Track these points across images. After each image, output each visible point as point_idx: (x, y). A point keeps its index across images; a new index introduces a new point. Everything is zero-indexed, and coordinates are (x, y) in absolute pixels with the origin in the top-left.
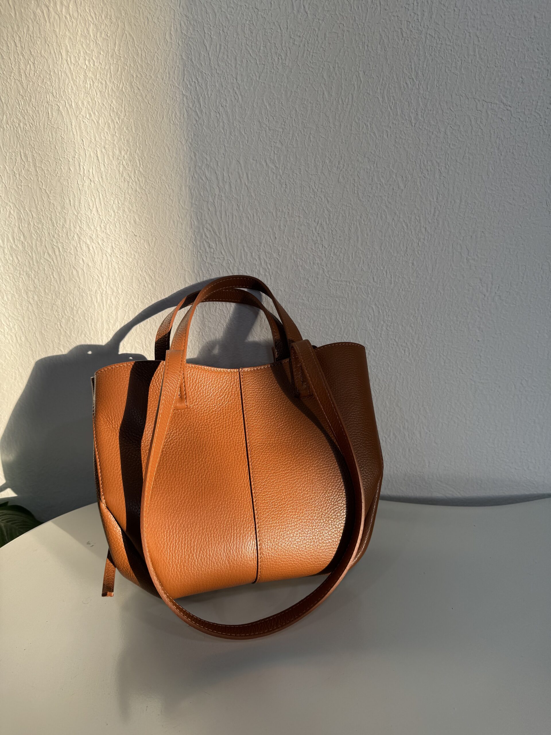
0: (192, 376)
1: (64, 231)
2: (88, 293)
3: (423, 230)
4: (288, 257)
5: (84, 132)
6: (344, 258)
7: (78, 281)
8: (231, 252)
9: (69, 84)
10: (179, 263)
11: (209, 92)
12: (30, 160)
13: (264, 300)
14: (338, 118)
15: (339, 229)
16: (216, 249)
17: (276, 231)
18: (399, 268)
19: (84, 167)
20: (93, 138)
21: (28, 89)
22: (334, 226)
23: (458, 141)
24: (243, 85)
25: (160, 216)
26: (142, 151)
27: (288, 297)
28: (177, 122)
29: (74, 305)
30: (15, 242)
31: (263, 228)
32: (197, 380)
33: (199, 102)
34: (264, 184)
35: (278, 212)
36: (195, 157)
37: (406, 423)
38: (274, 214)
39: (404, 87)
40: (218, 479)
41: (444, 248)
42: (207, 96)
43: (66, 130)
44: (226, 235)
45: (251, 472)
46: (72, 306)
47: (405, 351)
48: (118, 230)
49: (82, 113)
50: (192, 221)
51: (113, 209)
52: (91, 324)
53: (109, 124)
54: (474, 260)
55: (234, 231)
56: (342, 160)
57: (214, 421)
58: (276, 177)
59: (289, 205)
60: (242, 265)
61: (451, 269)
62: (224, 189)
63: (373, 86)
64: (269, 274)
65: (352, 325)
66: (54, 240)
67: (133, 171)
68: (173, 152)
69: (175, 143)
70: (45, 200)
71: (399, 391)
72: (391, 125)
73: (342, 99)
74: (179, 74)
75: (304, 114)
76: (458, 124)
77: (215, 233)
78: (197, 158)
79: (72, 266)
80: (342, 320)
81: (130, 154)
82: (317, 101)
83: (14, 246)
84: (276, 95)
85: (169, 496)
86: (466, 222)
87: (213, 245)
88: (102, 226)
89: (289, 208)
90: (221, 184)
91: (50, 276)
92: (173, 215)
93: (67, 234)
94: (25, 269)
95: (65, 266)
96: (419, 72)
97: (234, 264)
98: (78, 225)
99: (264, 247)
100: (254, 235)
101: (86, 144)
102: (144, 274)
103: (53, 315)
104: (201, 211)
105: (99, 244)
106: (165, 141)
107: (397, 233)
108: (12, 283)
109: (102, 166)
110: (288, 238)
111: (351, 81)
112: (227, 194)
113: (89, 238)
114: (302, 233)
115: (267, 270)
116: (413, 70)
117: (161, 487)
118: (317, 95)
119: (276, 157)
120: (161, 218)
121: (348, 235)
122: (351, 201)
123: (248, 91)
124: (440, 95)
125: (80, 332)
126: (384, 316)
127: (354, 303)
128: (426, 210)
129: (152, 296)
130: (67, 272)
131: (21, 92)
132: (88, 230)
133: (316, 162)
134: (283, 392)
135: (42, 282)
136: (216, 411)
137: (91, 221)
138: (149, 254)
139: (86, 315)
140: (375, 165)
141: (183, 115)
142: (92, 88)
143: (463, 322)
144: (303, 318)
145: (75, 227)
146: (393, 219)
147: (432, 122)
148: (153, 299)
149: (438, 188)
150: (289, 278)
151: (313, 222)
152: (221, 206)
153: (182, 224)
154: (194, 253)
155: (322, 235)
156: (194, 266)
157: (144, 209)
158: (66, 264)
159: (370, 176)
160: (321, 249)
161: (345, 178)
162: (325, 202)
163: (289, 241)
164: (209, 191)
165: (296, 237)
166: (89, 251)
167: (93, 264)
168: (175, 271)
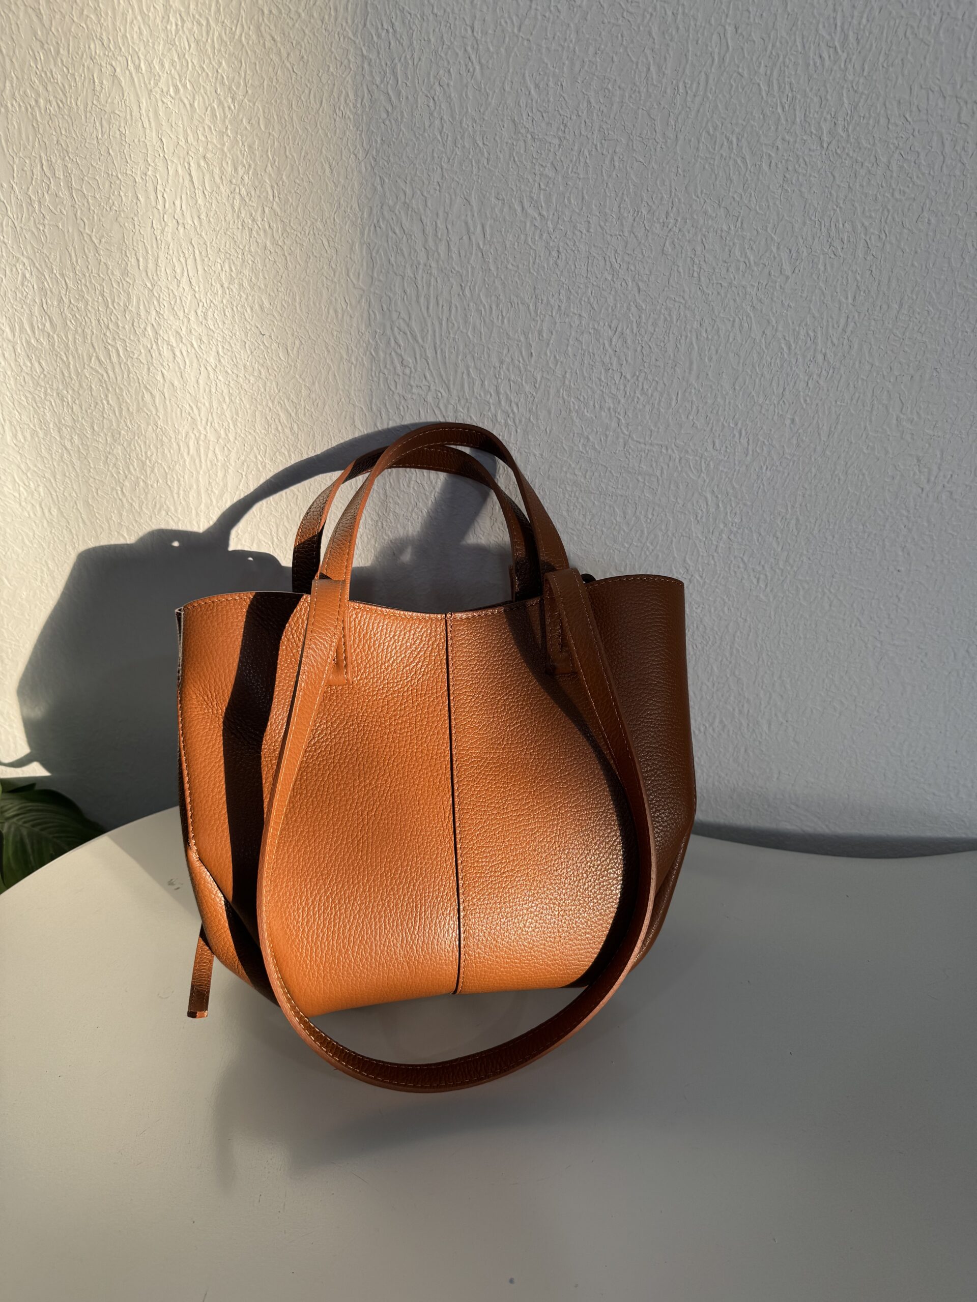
0: (359, 624)
1: (128, 318)
2: (173, 436)
3: (820, 358)
4: (552, 391)
5: (164, 124)
6: (660, 401)
7: (154, 413)
8: (444, 377)
9: (135, 22)
10: (343, 391)
11: (415, 54)
12: (60, 174)
13: (501, 471)
14: (673, 123)
15: (657, 345)
16: (416, 370)
17: (533, 341)
18: (764, 427)
19: (165, 195)
20: (181, 137)
21: (53, 29)
22: (646, 338)
23: (911, 185)
24: (486, 42)
25: (309, 298)
26: (279, 168)
27: (547, 468)
28: (348, 113)
29: (147, 457)
30: (34, 332)
31: (507, 334)
32: (367, 633)
33: (394, 73)
34: (516, 247)
35: (539, 304)
36: (382, 187)
37: (746, 705)
38: (531, 307)
39: (815, 64)
40: (396, 820)
41: (857, 395)
42: (410, 62)
43: (129, 117)
44: (435, 344)
45: (457, 810)
46: (144, 459)
47: (758, 579)
48: (230, 322)
49: (160, 84)
50: (371, 313)
51: (221, 280)
52: (178, 494)
53: (213, 109)
54: (911, 421)
55: (452, 335)
56: (674, 209)
57: (394, 711)
58: (541, 236)
59: (563, 292)
60: (463, 402)
61: (864, 436)
62: (436, 254)
63: (752, 59)
64: (514, 424)
65: (663, 527)
66: (108, 334)
67: (260, 209)
68: (339, 174)
69: (344, 158)
70: (91, 255)
71: (740, 649)
72: (779, 143)
73: (684, 82)
74: (355, 12)
75: (605, 110)
76: (917, 149)
77: (415, 338)
78: (387, 190)
79: (142, 386)
80: (646, 516)
81: (256, 174)
82: (634, 84)
83: (33, 341)
84: (551, 68)
85: (310, 845)
86: (906, 349)
87: (410, 360)
88: (199, 313)
89: (561, 297)
90: (431, 243)
91: (101, 401)
92: (335, 298)
93: (133, 325)
94: (54, 385)
95: (129, 384)
96: (851, 34)
97: (448, 400)
98: (153, 308)
99: (508, 370)
100: (490, 346)
101: (168, 149)
102: (277, 408)
103: (109, 473)
104: (389, 293)
105: (192, 345)
106: (324, 151)
107: (769, 360)
108: (31, 409)
109: (199, 194)
110: (555, 357)
111: (707, 46)
112: (441, 263)
113: (174, 334)
114: (584, 347)
115: (511, 415)
116: (839, 29)
117: (295, 829)
118: (635, 72)
119: (542, 197)
120: (312, 303)
121: (672, 356)
122: (684, 291)
123: (495, 56)
124: (886, 86)
125: (158, 506)
126: (726, 514)
127: (672, 487)
128: (830, 320)
129: (292, 449)
130: (134, 396)
131: (39, 33)
132: (172, 318)
133: (622, 210)
134: (525, 661)
135: (86, 411)
136: (399, 692)
137: (178, 300)
138: (287, 370)
139: (169, 477)
140: (739, 224)
141: (362, 101)
142: (180, 32)
143: (875, 534)
144: (572, 507)
145: (148, 312)
146: (764, 332)
147: (864, 142)
148: (292, 455)
149: (858, 278)
150: (550, 432)
151: (606, 327)
152: (429, 285)
153: (351, 316)
154: (373, 374)
155: (622, 353)
156: (372, 398)
157: (279, 284)
158: (132, 380)
159: (725, 245)
160: (617, 382)
161: (677, 246)
162: (632, 290)
163: (556, 361)
164: (406, 256)
165: (571, 355)
166: (174, 358)
167: (182, 383)
168: (336, 406)
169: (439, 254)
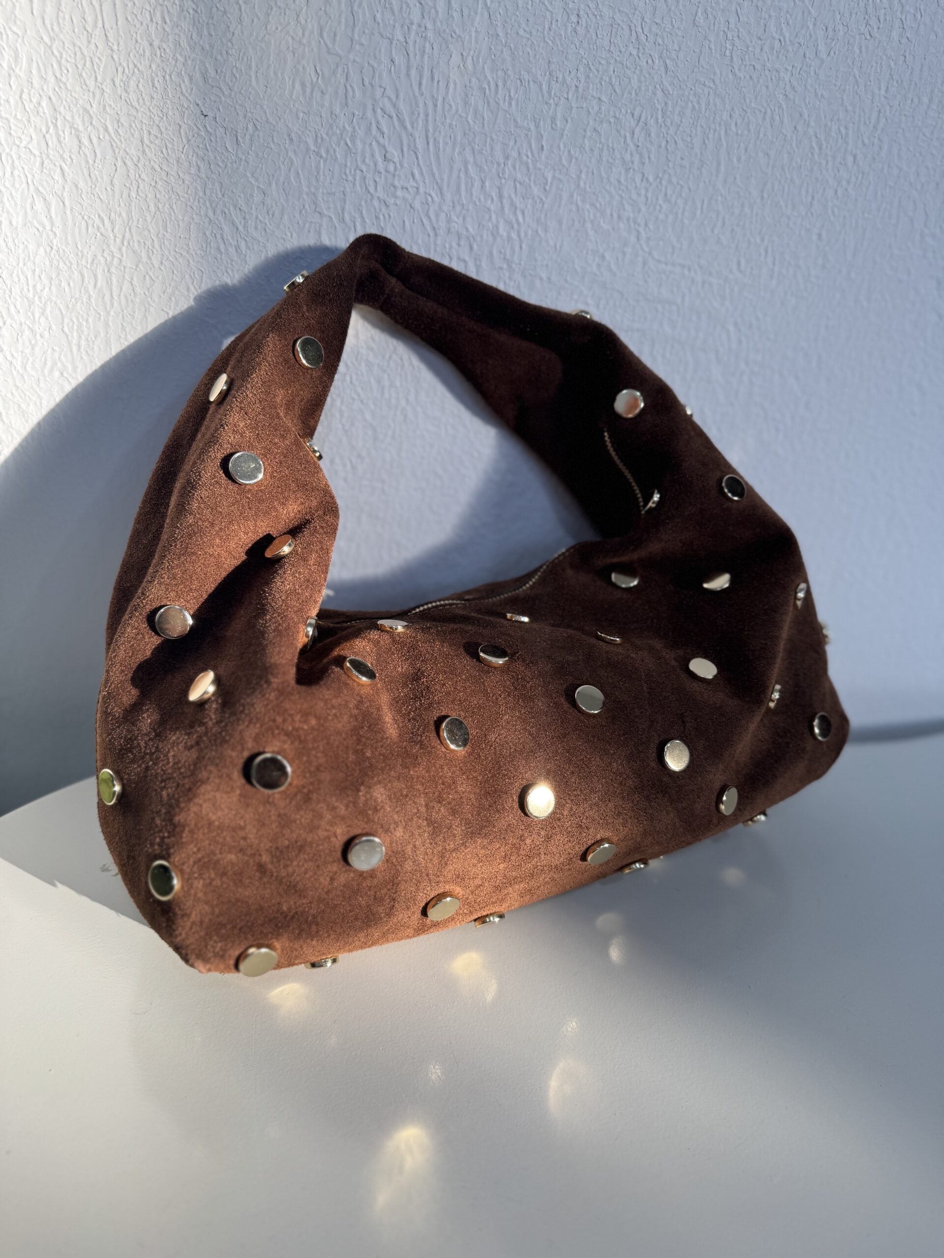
1: (14, 87)
2: (74, 262)
3: (850, 159)
4: (565, 196)
6: (684, 209)
7: (48, 228)
8: (437, 175)
10: (307, 194)
15: (683, 140)
16: (402, 166)
17: (544, 131)
18: (791, 244)
22: (672, 132)
25: (269, 66)
31: (515, 120)
34: (530, 7)
35: (553, 83)
38: (544, 86)
41: (884, 205)
44: (427, 131)
46: (31, 295)
48: (159, 96)
52: (79, 346)
55: (448, 121)
59: (581, 68)
61: (888, 255)
62: (433, 11)
64: (519, 236)
77: (402, 123)
79: (32, 188)
87: (394, 153)
88: (117, 82)
89: (579, 75)
92: (304, 68)
93: (21, 97)
97: (440, 207)
98: (50, 73)
99: (514, 167)
100: (494, 137)
102: (220, 218)
104: (372, 62)
107: (799, 161)
110: (569, 151)
112: (439, 23)
114: (603, 140)
115: (516, 226)
120: (272, 73)
121: (698, 154)
122: (715, 73)
125: (49, 364)
127: (694, 318)
128: (862, 114)
130: (19, 202)
132: (78, 89)
138: (235, 166)
139: (66, 321)
146: (795, 128)
149: (892, 64)
150: (561, 247)
151: (629, 116)
152: (423, 53)
153: (322, 92)
154: (348, 172)
155: (645, 149)
156: (345, 203)
157: (230, 44)
158: (17, 178)
159: (761, 18)
160: (638, 185)
161: (710, 15)
162: (659, 69)
163: (571, 157)
164: (396, 12)
165: (587, 149)
166: (80, 147)
167: (90, 184)
168: (297, 215)
169: (437, 12)
